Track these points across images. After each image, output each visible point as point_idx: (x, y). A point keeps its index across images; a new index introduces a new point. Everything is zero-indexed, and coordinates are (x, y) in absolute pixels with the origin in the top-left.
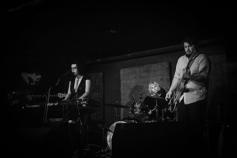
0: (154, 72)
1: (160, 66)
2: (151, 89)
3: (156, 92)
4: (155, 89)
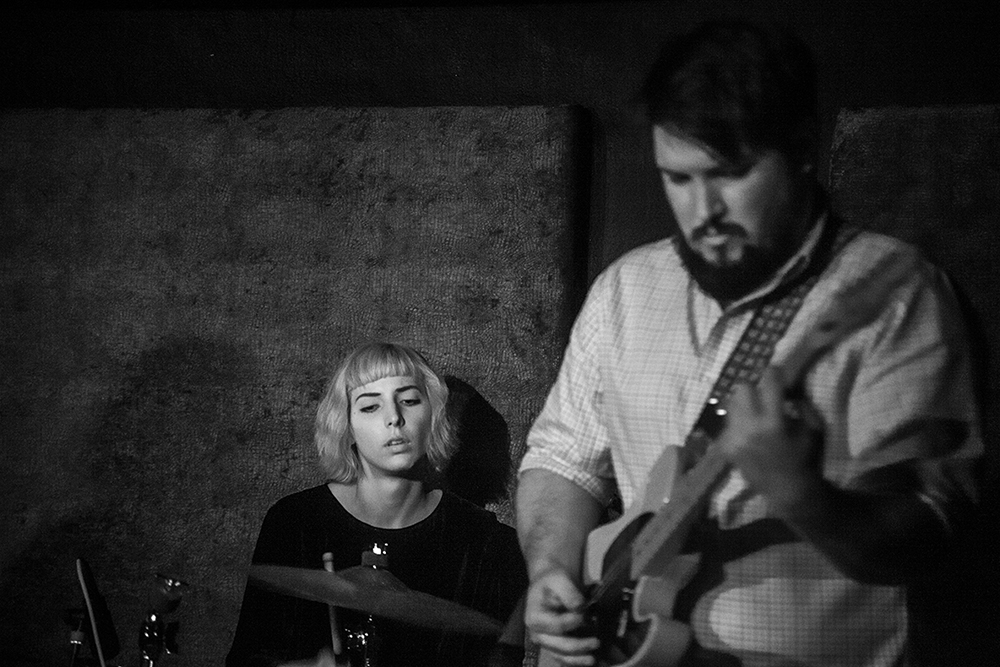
0: (391, 200)
1: (468, 142)
2: (355, 410)
3: (399, 461)
4: (400, 423)
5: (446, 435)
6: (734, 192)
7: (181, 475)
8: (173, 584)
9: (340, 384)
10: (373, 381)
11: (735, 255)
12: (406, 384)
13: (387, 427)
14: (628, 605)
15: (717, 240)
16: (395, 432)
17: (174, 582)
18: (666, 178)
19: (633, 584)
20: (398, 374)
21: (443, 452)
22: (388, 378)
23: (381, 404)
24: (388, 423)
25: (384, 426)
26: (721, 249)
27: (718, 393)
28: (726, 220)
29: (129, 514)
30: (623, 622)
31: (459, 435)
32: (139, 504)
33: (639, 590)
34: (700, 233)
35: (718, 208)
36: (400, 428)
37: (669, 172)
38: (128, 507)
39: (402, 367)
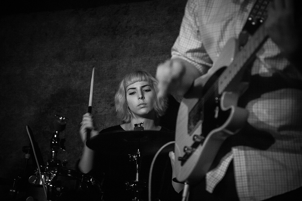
0: (137, 34)
2: (128, 94)
3: (143, 111)
4: (143, 98)
5: (163, 103)
8: (62, 119)
9: (122, 85)
10: (133, 83)
12: (145, 84)
13: (138, 100)
14: (219, 104)
16: (141, 101)
17: (63, 118)
19: (220, 96)
20: (142, 81)
21: (161, 109)
22: (138, 82)
23: (136, 92)
24: (138, 98)
25: (137, 100)
27: (251, 15)
30: (217, 112)
31: (168, 103)
33: (222, 98)
36: (143, 100)
39: (143, 78)
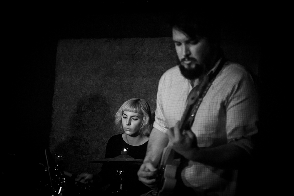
4: (129, 125)
6: (193, 49)
7: (97, 129)
11: (193, 66)
12: (134, 115)
15: (188, 62)
18: (176, 44)
23: (127, 118)
26: (189, 65)
28: (190, 56)
29: (85, 139)
32: (88, 136)
34: (183, 60)
35: (188, 53)
37: (176, 42)
38: (85, 137)
